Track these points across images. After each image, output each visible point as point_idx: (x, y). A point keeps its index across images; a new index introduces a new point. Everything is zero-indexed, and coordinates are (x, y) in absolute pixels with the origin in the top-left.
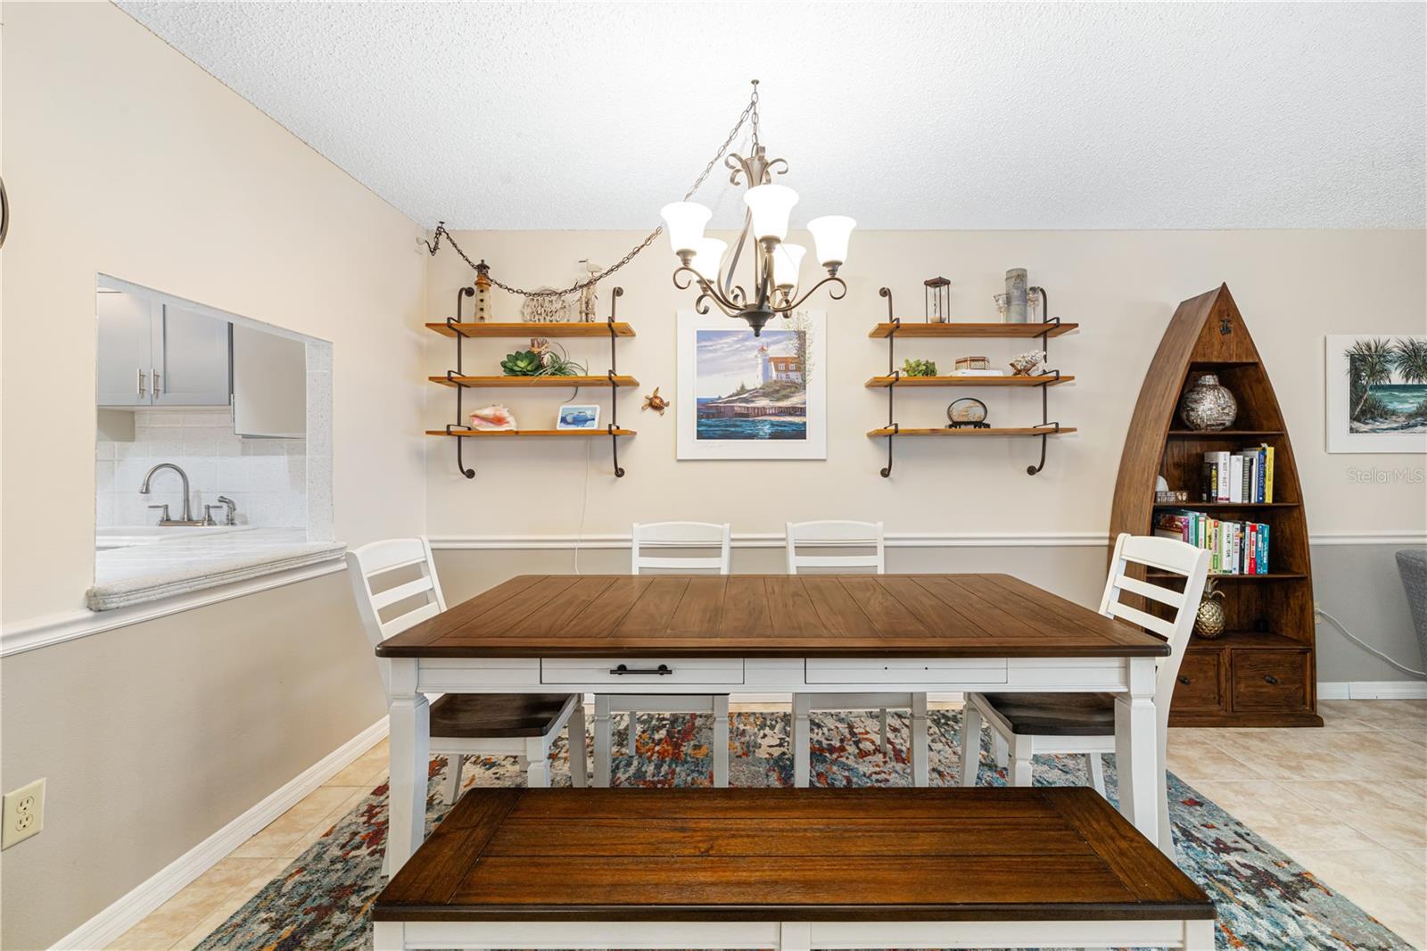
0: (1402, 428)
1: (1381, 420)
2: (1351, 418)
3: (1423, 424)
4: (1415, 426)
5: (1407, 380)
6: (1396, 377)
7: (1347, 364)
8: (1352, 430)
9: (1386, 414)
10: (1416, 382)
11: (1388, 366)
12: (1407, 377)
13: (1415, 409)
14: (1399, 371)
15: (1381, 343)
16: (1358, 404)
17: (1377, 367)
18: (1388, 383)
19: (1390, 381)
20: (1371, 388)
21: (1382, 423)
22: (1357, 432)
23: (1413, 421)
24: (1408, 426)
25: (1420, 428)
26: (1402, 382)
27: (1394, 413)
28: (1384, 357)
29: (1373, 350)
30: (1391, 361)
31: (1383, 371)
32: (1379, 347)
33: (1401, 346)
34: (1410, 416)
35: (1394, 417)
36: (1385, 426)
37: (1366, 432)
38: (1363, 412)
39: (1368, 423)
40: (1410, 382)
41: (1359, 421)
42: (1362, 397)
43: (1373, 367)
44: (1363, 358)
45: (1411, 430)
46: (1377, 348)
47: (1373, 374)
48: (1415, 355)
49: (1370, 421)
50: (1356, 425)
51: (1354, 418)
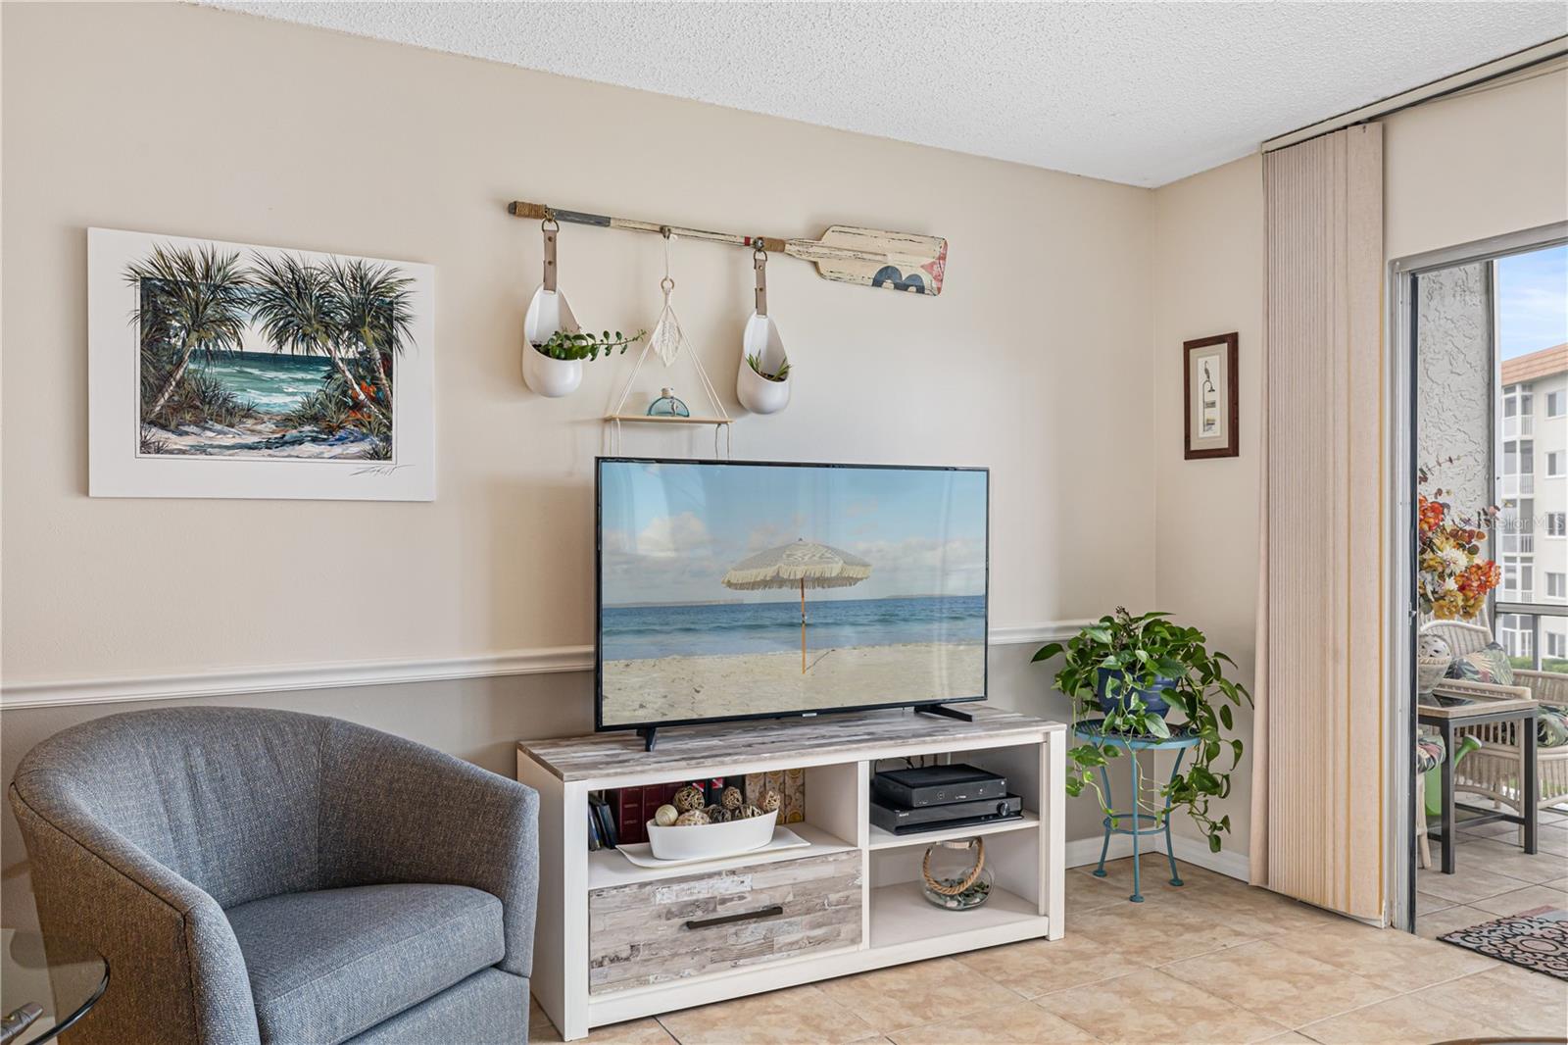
0: (269, 445)
1: (218, 427)
2: (143, 420)
3: (314, 440)
4: (299, 441)
5: (281, 344)
6: (256, 337)
7: (131, 299)
8: (145, 446)
9: (232, 414)
10: (300, 350)
11: (236, 311)
12: (280, 337)
13: (298, 407)
14: (260, 323)
15: (219, 259)
16: (161, 390)
17: (209, 312)
18: (235, 347)
19: (240, 344)
20: (194, 356)
21: (219, 433)
22: (158, 450)
23: (294, 432)
24: (282, 443)
25: (309, 448)
26: (268, 347)
27: (249, 412)
28: (226, 290)
29: (199, 275)
30: (242, 301)
31: (224, 320)
32: (214, 269)
33: (267, 270)
34: (287, 421)
35: (249, 423)
36: (228, 441)
37: (183, 452)
38: (176, 408)
39: (187, 433)
40: (287, 350)
41: (164, 427)
42: (171, 374)
43: (197, 310)
44: (173, 289)
45: (288, 450)
46: (208, 269)
47: (197, 324)
48: (299, 294)
49: (192, 429)
50: (156, 435)
51: (148, 420)
